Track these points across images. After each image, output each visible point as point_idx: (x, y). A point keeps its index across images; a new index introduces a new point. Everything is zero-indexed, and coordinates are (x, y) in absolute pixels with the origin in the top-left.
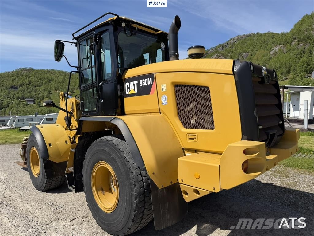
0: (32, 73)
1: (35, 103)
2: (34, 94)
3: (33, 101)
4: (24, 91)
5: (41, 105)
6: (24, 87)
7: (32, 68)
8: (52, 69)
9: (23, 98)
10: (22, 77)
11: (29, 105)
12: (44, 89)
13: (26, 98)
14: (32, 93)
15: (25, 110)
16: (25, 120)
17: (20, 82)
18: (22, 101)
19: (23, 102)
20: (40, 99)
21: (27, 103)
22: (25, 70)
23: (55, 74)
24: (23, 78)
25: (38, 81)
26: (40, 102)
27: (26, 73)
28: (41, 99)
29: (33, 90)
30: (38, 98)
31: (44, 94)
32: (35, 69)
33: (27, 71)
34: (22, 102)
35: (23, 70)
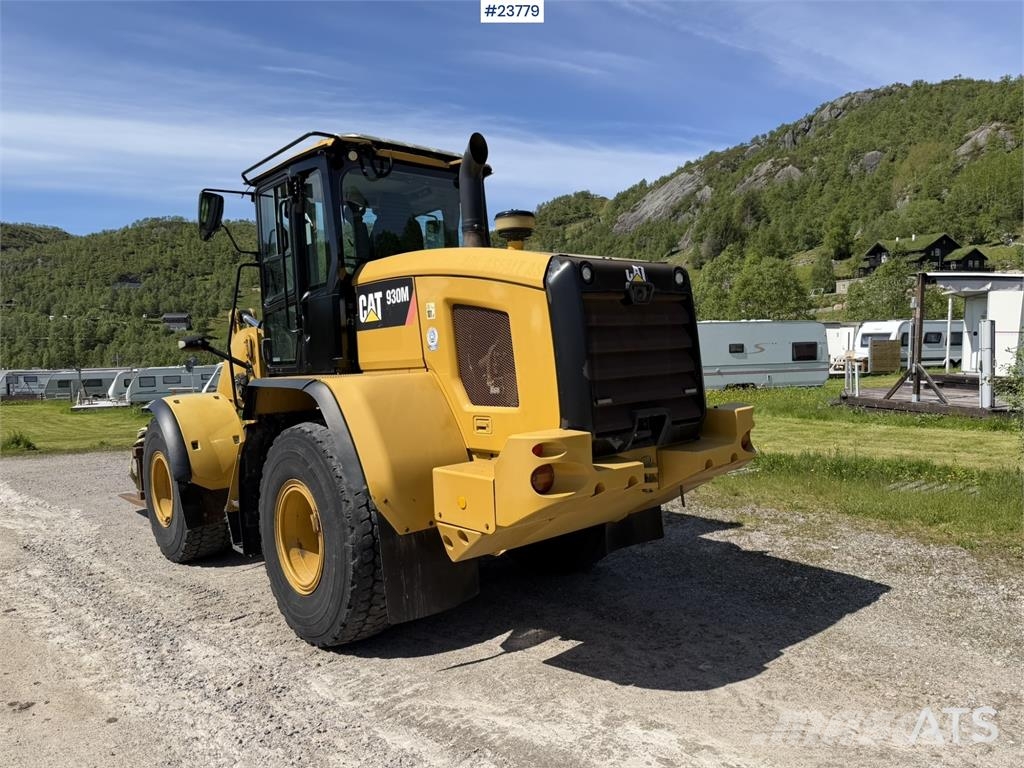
0: (181, 233)
1: (190, 328)
2: (189, 298)
3: (185, 320)
4: (158, 289)
5: (210, 334)
6: (159, 278)
7: (181, 218)
8: (241, 221)
9: (156, 312)
10: (151, 248)
11: (173, 332)
12: (219, 284)
13: (166, 311)
14: (183, 295)
15: (162, 348)
16: (159, 381)
17: (146, 263)
18: (152, 322)
19: (156, 325)
20: (205, 315)
21: (169, 327)
22: (161, 225)
23: (250, 236)
24: (155, 248)
25: (201, 259)
26: (205, 324)
27: (165, 233)
28: (208, 315)
29: (184, 286)
30: (201, 310)
31: (218, 298)
32: (190, 221)
33: (166, 227)
34: (153, 326)
35: (156, 223)
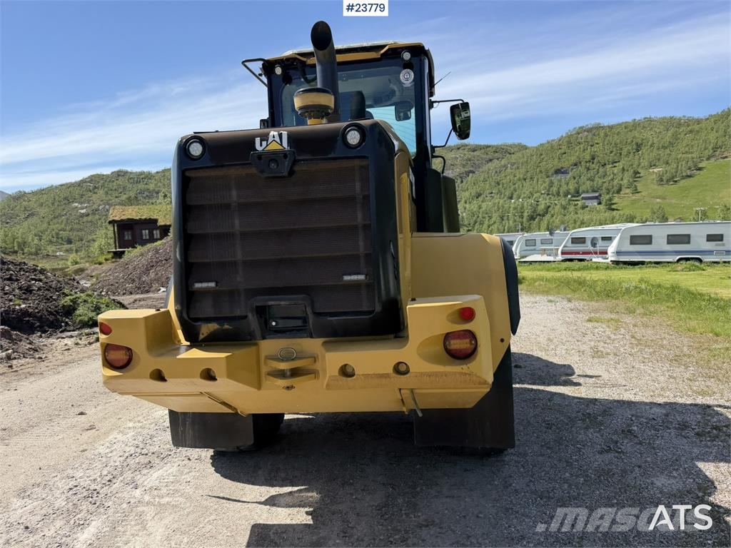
0: (599, 134)
1: (600, 203)
2: (600, 181)
3: (596, 198)
4: (580, 177)
5: (613, 207)
6: (581, 169)
7: (599, 124)
8: (645, 118)
9: (577, 193)
10: (577, 148)
11: (587, 207)
12: (623, 169)
13: (584, 192)
14: (597, 179)
15: (578, 218)
17: (573, 159)
18: (574, 200)
19: (576, 203)
20: (611, 193)
21: (584, 203)
22: (585, 131)
23: (652, 128)
24: (580, 148)
25: (611, 152)
26: (610, 200)
27: (587, 136)
28: (614, 193)
29: (598, 173)
30: (608, 189)
31: (622, 179)
32: (606, 125)
33: (588, 132)
34: (574, 203)
35: (582, 130)
